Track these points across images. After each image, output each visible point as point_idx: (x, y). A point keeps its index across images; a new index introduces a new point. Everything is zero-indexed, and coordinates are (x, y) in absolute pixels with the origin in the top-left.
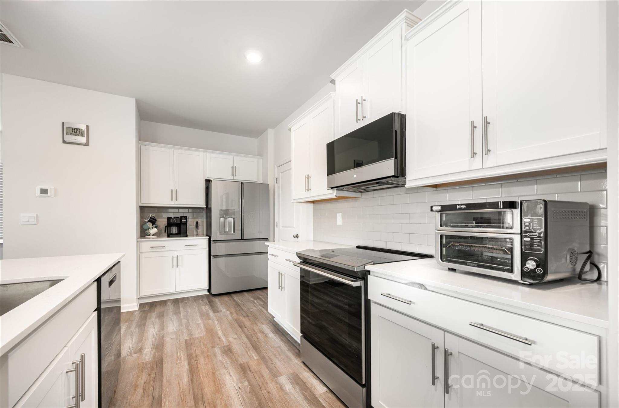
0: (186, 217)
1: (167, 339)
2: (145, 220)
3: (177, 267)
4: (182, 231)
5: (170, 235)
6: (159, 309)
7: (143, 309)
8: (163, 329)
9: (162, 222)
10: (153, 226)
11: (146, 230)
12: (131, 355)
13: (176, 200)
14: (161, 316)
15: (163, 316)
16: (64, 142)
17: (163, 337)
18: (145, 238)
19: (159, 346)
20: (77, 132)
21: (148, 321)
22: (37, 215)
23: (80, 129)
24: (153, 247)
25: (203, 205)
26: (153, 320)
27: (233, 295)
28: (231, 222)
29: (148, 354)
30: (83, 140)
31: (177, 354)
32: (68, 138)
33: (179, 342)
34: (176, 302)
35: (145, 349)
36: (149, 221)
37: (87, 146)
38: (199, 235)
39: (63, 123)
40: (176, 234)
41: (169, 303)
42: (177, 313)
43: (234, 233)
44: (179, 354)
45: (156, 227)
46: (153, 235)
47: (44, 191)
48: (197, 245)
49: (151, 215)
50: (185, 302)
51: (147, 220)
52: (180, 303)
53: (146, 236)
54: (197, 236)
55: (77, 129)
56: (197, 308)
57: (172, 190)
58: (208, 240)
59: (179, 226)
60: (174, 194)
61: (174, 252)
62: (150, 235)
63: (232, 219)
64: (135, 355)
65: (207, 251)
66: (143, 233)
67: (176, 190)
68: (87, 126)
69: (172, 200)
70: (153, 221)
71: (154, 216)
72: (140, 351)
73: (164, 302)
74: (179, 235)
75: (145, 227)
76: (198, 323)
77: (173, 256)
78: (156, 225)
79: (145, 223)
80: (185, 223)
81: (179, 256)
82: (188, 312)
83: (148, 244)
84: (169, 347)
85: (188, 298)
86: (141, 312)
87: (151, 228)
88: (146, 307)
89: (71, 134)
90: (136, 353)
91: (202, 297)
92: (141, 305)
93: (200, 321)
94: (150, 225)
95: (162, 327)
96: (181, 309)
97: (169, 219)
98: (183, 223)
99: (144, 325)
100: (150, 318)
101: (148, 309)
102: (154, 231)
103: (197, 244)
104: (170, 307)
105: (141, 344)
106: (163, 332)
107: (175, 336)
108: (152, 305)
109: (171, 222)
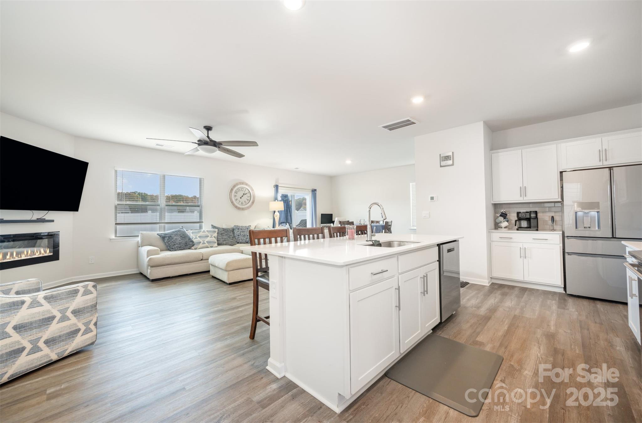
0: (536, 212)
1: (501, 309)
2: (497, 215)
3: (525, 258)
4: (532, 225)
5: (520, 228)
6: (506, 290)
7: (493, 287)
8: (501, 302)
9: (513, 217)
10: (504, 219)
11: (499, 223)
12: (472, 307)
13: (525, 196)
14: (504, 295)
15: (506, 295)
16: (441, 166)
17: (498, 306)
18: (498, 230)
19: (493, 310)
20: (447, 158)
21: (492, 295)
22: (429, 213)
23: (448, 156)
24: (501, 238)
25: (557, 199)
26: (497, 295)
27: (598, 302)
28: (595, 217)
29: (483, 311)
30: (450, 162)
31: (503, 319)
32: (443, 163)
33: (509, 314)
34: (524, 290)
35: (482, 308)
36: (501, 216)
37: (452, 166)
38: (555, 230)
39: (440, 155)
40: (526, 228)
41: (516, 289)
42: (519, 297)
43: (599, 230)
44: (504, 320)
45: (507, 221)
46: (505, 228)
47: (432, 198)
48: (547, 240)
49: (502, 211)
50: (533, 292)
51: (499, 215)
52: (527, 292)
53: (499, 229)
54: (553, 231)
55: (447, 156)
56: (541, 300)
57: (521, 187)
58: (561, 235)
59: (528, 220)
60: (523, 191)
61: (522, 243)
62: (502, 228)
63: (596, 213)
64: (474, 309)
65: (560, 247)
66: (497, 226)
67: (525, 187)
68: (453, 153)
69: (521, 196)
70: (504, 215)
71: (505, 211)
72: (478, 308)
73: (513, 287)
74: (528, 229)
75: (497, 221)
76: (534, 309)
77: (520, 248)
78: (507, 219)
79: (498, 217)
80: (535, 217)
81: (526, 248)
82: (531, 299)
83: (497, 235)
84: (499, 314)
85: (538, 290)
86: (490, 288)
87: (503, 222)
88: (496, 286)
89: (444, 161)
90: (475, 308)
91: (554, 293)
92: (493, 283)
93: (537, 308)
94: (501, 219)
95: (501, 301)
96: (525, 296)
97: (518, 213)
98: (533, 217)
99: (489, 296)
100: (495, 293)
101: (497, 287)
102: (505, 224)
103: (546, 238)
104: (516, 292)
105: (481, 305)
106: (500, 304)
107: (508, 309)
108: (501, 286)
109: (520, 216)
